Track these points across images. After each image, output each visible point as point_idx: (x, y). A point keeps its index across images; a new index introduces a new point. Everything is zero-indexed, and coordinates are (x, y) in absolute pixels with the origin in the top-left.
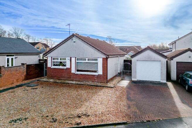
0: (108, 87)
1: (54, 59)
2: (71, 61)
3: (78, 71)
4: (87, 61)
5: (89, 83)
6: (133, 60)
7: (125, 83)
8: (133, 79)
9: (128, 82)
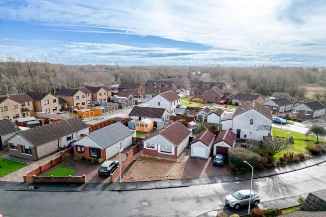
0: (177, 162)
1: (147, 144)
2: (157, 146)
3: (161, 151)
4: (166, 147)
5: (168, 159)
6: (192, 145)
7: (187, 158)
8: (191, 155)
9: (188, 157)
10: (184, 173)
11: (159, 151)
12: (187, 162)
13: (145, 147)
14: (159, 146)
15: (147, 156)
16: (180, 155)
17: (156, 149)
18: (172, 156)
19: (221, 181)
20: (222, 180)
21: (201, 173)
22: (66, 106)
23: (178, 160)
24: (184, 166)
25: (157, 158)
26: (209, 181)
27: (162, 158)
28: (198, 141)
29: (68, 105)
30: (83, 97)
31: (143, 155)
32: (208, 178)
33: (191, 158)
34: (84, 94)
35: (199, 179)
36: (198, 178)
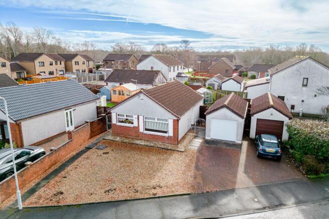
0: (178, 151)
1: (119, 115)
2: (138, 119)
3: (146, 130)
4: (156, 121)
5: (159, 144)
6: (208, 117)
7: (198, 143)
8: (207, 138)
9: (201, 141)
10: (195, 178)
11: (141, 130)
12: (200, 151)
13: (114, 121)
14: (141, 118)
15: (118, 139)
16: (184, 138)
17: (135, 124)
18: (169, 138)
19: (293, 200)
20: (296, 197)
21: (235, 176)
22: (24, 75)
23: (181, 147)
24: (194, 160)
25: (138, 142)
26: (265, 202)
27: (148, 144)
28: (222, 107)
29: (27, 73)
30: (51, 64)
31: (110, 137)
32: (258, 192)
33: (207, 142)
34: (52, 60)
35: (235, 196)
36: (233, 191)
